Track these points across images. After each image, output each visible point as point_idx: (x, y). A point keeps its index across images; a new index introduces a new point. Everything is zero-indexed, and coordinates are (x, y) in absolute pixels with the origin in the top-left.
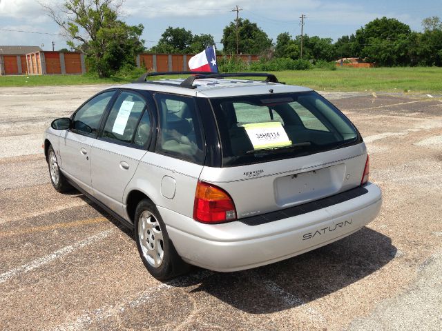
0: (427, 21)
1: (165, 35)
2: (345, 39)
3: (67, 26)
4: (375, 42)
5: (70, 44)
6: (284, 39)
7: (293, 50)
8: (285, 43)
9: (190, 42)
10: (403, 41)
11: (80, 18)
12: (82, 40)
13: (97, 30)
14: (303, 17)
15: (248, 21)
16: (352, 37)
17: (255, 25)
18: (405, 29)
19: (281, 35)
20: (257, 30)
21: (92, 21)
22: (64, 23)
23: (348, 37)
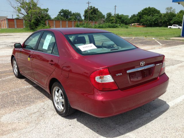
0: (167, 9)
1: (60, 12)
2: (134, 16)
3: (17, 9)
4: (146, 17)
5: (18, 16)
6: (109, 15)
7: (113, 20)
8: (109, 17)
9: (71, 16)
10: (157, 17)
11: (22, 5)
12: (23, 14)
13: (29, 10)
14: (115, 6)
15: (94, 7)
16: (137, 15)
17: (97, 9)
18: (158, 12)
19: (108, 13)
20: (98, 11)
21: (27, 7)
22: (16, 7)
23: (135, 15)
